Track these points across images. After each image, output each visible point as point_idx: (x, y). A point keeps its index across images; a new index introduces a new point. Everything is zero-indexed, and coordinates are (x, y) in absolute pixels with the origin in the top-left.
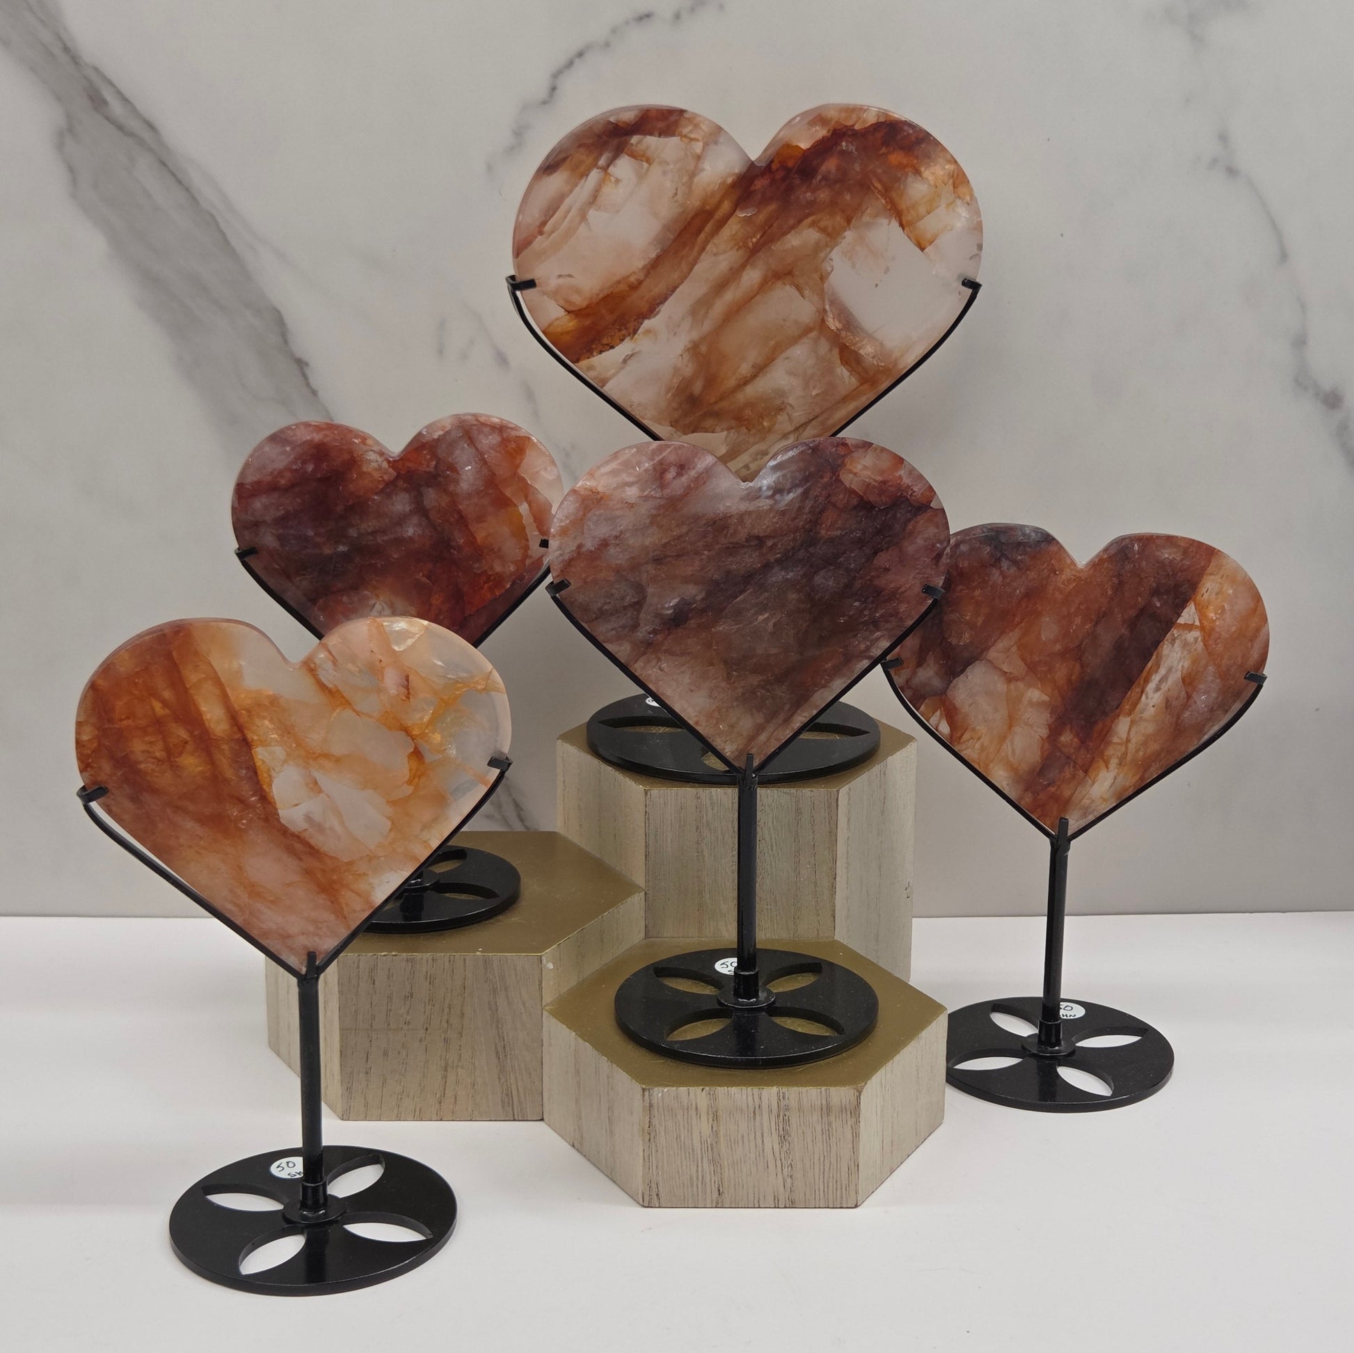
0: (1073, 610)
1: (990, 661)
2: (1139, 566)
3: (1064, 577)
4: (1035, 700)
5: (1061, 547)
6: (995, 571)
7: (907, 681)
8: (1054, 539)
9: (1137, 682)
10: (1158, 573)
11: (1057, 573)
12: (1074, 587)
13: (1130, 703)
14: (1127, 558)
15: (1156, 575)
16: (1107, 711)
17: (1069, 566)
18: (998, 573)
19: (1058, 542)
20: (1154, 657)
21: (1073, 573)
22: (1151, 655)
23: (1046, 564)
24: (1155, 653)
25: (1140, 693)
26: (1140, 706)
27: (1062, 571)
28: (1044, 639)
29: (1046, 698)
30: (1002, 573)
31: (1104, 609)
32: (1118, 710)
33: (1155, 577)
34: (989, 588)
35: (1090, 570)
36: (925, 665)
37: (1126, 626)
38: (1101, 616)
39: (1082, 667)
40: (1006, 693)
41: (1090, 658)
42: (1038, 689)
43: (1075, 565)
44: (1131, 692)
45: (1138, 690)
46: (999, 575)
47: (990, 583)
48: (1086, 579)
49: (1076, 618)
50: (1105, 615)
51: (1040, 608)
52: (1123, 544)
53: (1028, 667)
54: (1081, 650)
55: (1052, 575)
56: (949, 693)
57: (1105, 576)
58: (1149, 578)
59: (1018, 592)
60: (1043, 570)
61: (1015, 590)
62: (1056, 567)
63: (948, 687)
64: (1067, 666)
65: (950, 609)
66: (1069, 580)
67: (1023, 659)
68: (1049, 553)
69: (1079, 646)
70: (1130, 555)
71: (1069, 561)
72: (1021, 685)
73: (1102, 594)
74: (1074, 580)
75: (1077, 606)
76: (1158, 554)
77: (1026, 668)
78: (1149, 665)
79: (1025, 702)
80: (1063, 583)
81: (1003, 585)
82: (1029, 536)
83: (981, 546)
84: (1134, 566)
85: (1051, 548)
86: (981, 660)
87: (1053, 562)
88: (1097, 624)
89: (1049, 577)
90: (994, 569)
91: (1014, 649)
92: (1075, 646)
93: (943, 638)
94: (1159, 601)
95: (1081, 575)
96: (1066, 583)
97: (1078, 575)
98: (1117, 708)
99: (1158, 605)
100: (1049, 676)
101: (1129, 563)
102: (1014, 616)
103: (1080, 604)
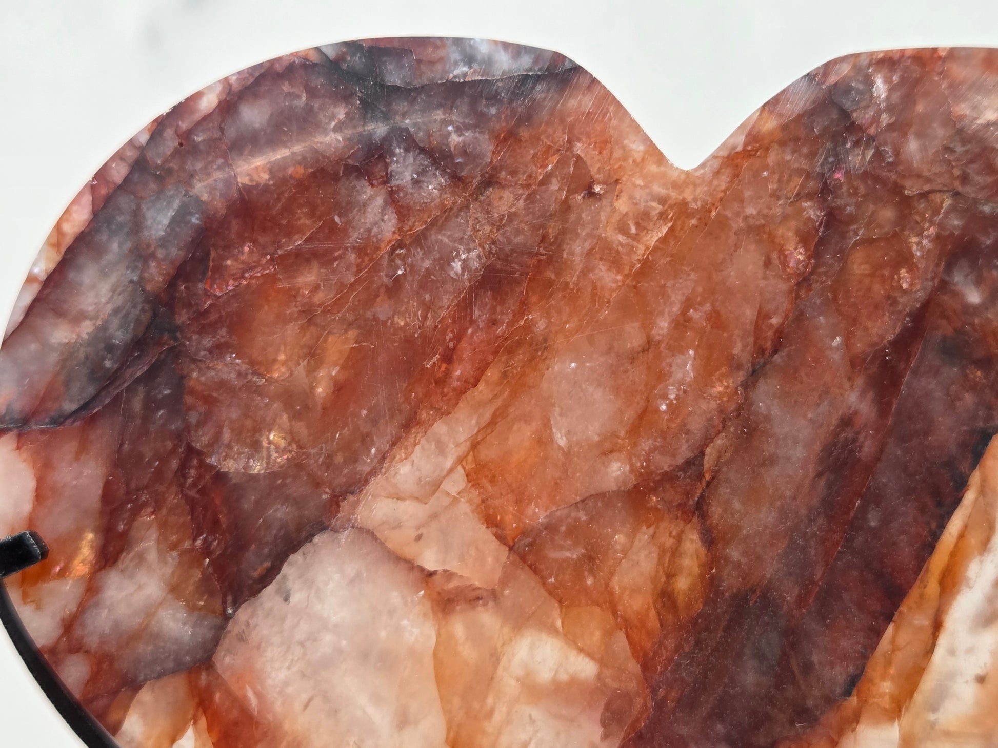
0: (663, 325)
1: (368, 534)
2: (897, 153)
3: (622, 205)
4: (545, 675)
5: (607, 97)
6: (369, 191)
7: (69, 625)
8: (577, 69)
9: (914, 593)
10: (965, 179)
11: (597, 189)
12: (663, 240)
13: (892, 671)
14: (852, 127)
15: (957, 185)
16: (810, 703)
17: (639, 165)
18: (379, 201)
19: (594, 81)
20: (970, 497)
21: (658, 189)
22: (961, 485)
23: (556, 158)
24: (975, 478)
25: (930, 631)
26: (928, 683)
27: (613, 183)
28: (562, 441)
29: (586, 668)
30: (393, 198)
31: (775, 321)
32: (854, 700)
33: (956, 194)
34: (352, 257)
35: (717, 173)
36: (126, 560)
37: (860, 381)
38: (769, 345)
39: (710, 540)
40: (435, 654)
41: (737, 505)
42: (552, 630)
43: (660, 158)
44: (896, 630)
45: (922, 620)
46: (384, 209)
47: (355, 237)
48: (705, 210)
49: (679, 359)
50: (780, 339)
51: (541, 325)
52: (833, 79)
53: (511, 549)
54: (701, 476)
55: (579, 197)
56: (225, 661)
57: (775, 195)
58: (937, 198)
59: (457, 266)
60: (545, 181)
61: (445, 261)
62: (593, 171)
63: (216, 641)
64: (653, 536)
65: (207, 342)
66: (643, 220)
67: (491, 521)
68: (562, 121)
69: (694, 463)
70: (862, 117)
71: (637, 148)
72: (487, 618)
73: (768, 263)
74: (662, 216)
75: (676, 309)
76: (963, 109)
77: (504, 553)
78: (955, 525)
79: (508, 682)
80: (622, 229)
81: (400, 244)
82: (489, 62)
83: (316, 105)
84: (879, 155)
85: (573, 103)
86: (335, 531)
87: (579, 148)
88: (755, 375)
89: (566, 207)
90: (364, 183)
91: (456, 484)
92: (680, 461)
93: (191, 451)
94: (979, 282)
95: (688, 195)
96: (633, 230)
97: (674, 195)
98: (848, 693)
99: (974, 297)
100: (590, 581)
101: (856, 144)
102: (448, 358)
103: (688, 304)
